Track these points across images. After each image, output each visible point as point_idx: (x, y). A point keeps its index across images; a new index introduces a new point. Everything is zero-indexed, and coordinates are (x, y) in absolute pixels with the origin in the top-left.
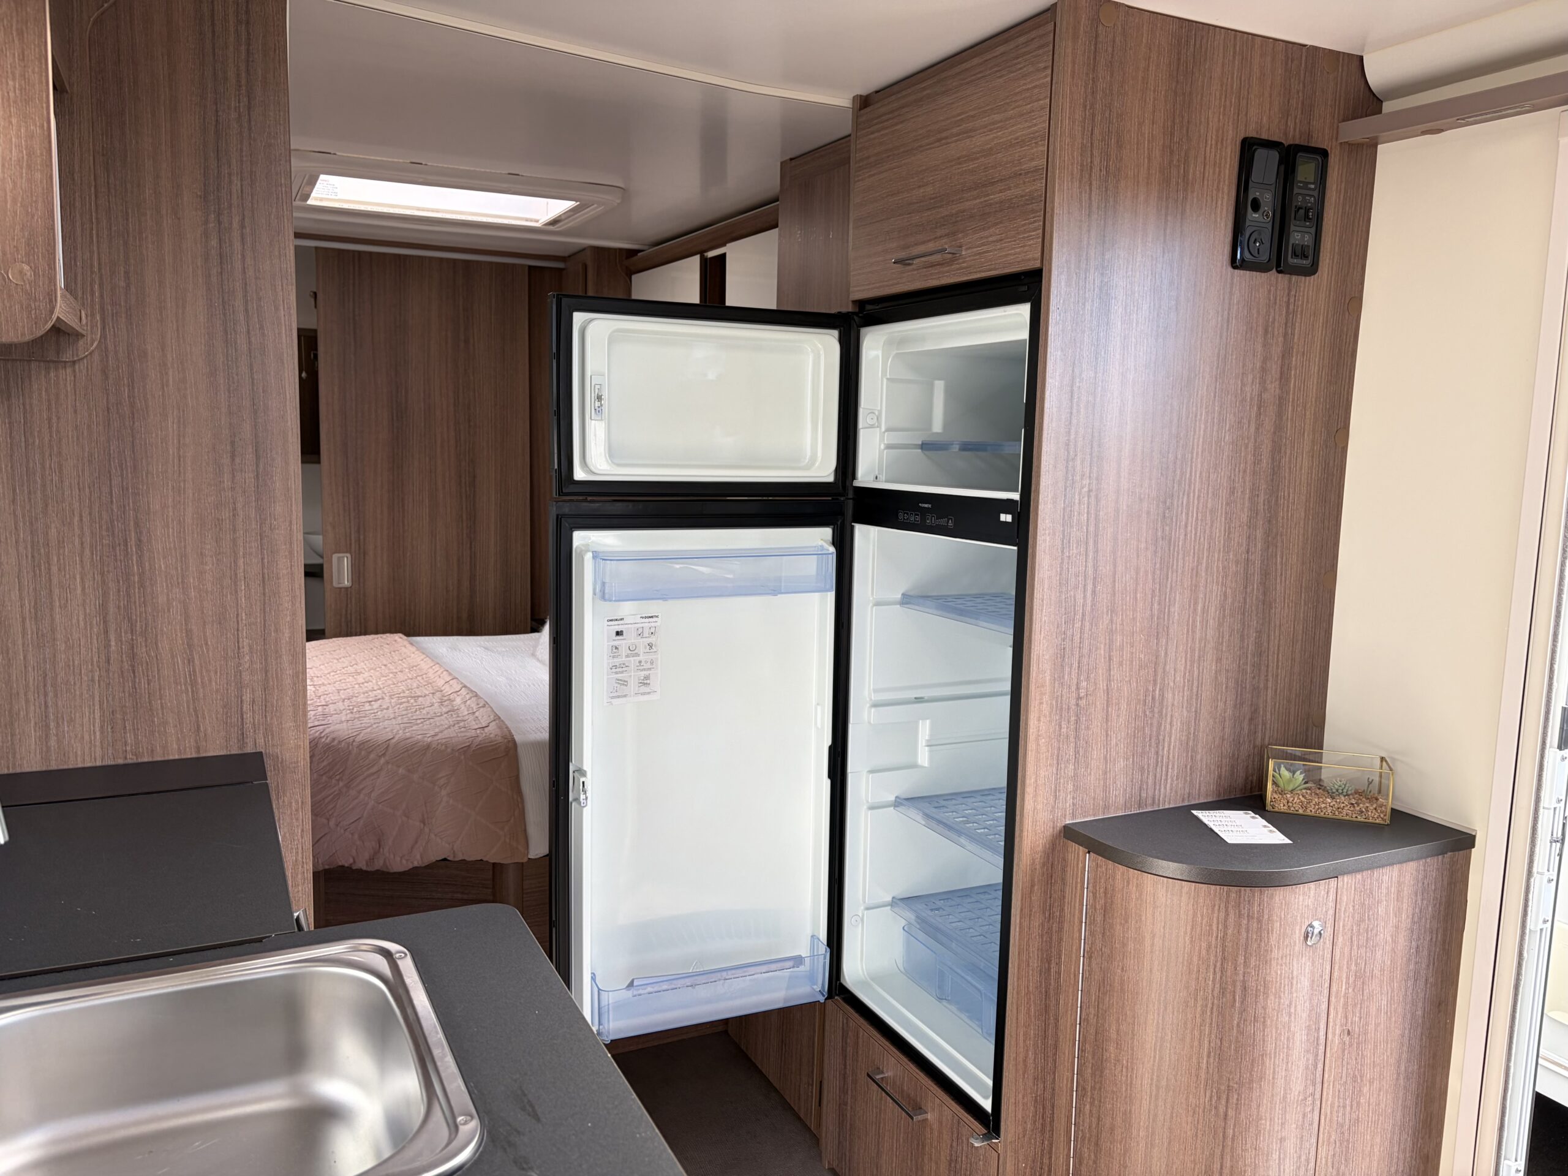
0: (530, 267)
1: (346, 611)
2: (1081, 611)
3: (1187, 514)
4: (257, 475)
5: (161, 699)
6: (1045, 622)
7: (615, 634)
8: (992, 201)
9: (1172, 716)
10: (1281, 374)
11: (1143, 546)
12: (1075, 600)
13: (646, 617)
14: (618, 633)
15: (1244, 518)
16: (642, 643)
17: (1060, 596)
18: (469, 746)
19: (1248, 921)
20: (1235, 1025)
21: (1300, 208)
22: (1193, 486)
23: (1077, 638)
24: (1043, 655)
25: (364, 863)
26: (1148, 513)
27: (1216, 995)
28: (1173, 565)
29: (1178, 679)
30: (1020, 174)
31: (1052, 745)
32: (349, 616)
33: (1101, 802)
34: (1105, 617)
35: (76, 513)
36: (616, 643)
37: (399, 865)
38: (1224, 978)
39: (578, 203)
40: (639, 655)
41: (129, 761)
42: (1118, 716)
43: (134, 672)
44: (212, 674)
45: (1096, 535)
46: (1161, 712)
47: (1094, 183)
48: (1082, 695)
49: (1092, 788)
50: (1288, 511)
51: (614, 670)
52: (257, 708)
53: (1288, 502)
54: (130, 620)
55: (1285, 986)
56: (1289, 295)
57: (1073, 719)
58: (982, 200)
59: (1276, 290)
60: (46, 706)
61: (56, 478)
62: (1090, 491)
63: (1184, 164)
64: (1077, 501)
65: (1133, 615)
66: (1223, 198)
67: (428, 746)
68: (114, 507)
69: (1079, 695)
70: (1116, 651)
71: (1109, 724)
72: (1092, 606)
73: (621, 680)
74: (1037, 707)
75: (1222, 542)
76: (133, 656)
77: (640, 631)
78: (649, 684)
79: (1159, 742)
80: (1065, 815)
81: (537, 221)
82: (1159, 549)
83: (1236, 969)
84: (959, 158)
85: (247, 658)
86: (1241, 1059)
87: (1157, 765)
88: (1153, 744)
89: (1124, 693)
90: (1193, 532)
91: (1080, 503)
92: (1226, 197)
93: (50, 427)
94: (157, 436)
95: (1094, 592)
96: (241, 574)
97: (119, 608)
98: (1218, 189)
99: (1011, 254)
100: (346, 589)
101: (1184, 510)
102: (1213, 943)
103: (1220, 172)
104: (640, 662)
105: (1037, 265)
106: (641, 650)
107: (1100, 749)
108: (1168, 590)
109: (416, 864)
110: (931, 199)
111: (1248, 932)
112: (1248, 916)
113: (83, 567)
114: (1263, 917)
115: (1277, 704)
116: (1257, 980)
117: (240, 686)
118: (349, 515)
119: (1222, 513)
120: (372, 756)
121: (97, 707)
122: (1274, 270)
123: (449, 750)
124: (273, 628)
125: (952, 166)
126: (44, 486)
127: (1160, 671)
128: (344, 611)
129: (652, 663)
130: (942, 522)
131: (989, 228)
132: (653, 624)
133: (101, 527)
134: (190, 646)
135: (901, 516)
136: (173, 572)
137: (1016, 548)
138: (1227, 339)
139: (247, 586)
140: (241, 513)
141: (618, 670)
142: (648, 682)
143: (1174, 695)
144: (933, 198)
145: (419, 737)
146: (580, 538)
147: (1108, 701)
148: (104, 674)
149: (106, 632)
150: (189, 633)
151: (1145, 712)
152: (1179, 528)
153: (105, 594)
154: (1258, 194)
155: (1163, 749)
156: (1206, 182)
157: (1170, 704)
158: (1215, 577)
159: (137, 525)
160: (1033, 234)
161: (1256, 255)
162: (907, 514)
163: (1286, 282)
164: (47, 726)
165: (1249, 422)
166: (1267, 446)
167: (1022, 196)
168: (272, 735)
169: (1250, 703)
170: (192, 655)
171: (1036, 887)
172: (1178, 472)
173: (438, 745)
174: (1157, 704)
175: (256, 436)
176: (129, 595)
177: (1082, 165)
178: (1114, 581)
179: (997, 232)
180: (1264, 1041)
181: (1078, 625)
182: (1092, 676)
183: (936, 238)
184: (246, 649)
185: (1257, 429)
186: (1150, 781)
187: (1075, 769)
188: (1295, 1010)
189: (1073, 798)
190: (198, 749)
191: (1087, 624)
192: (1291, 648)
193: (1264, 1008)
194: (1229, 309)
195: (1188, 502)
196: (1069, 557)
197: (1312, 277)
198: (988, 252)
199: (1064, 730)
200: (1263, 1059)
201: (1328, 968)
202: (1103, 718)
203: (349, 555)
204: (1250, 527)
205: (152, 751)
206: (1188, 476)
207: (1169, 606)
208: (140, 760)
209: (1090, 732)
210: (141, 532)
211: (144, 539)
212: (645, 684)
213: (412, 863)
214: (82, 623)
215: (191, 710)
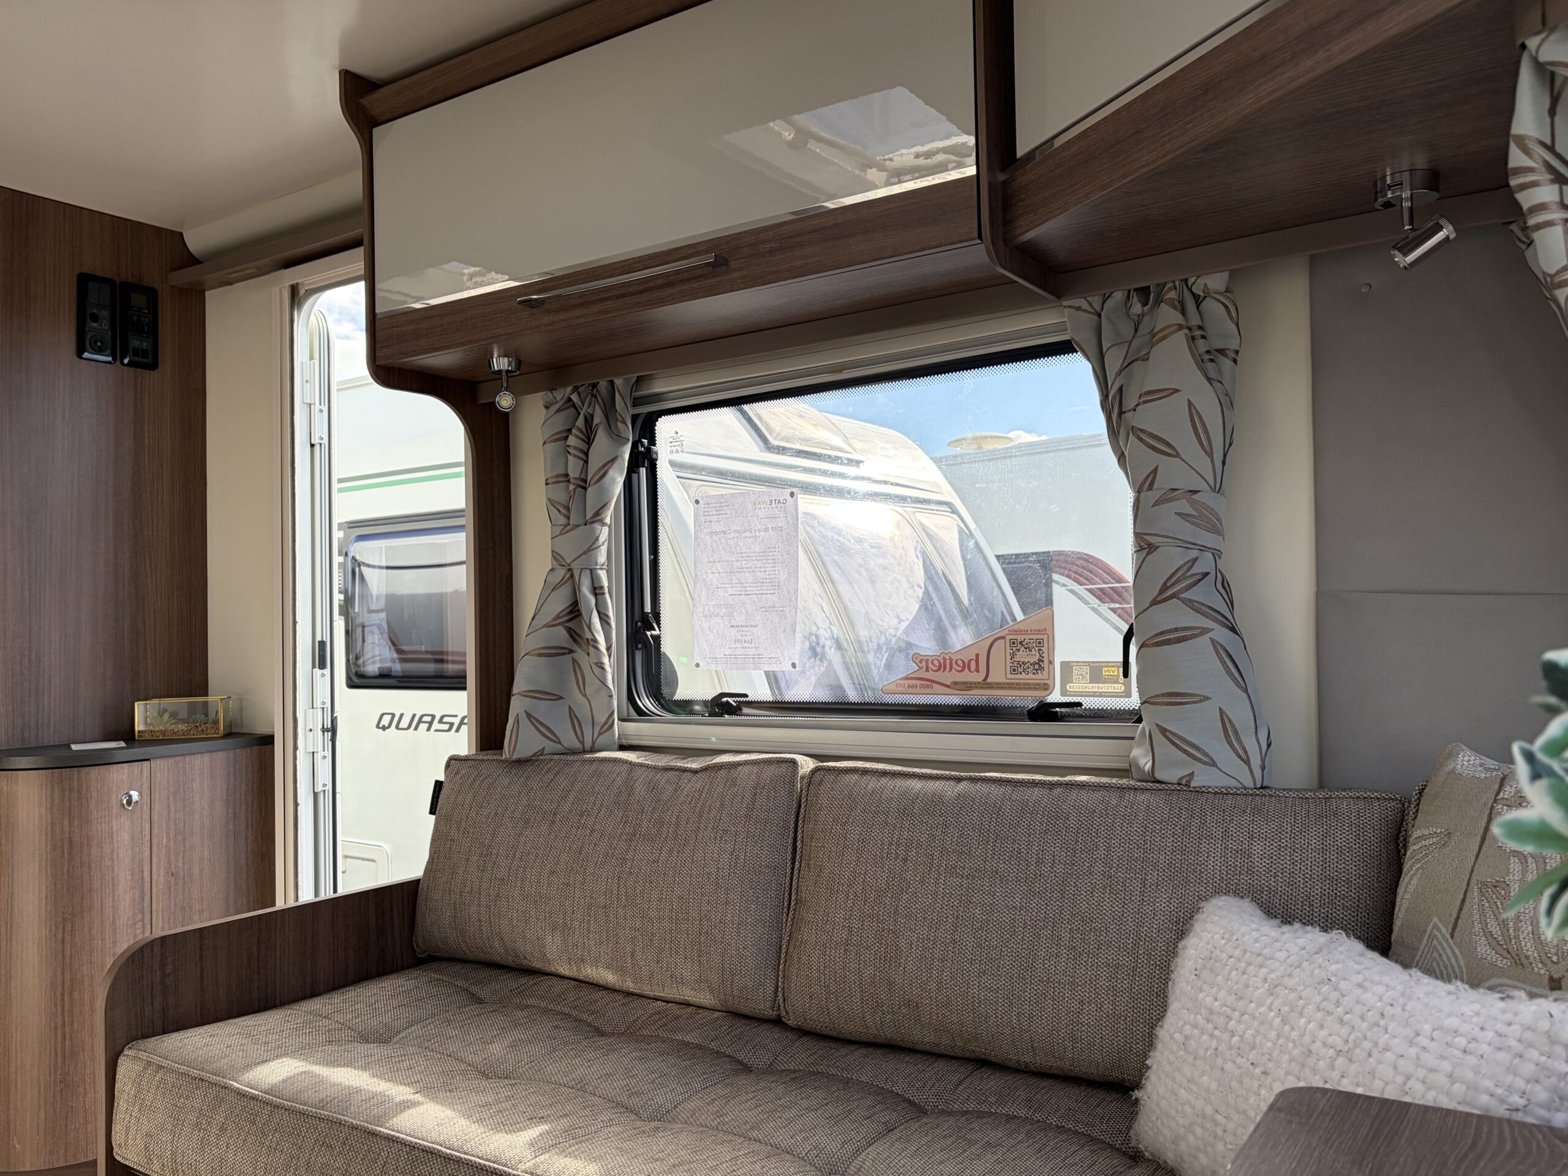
9: (50, 674)
10: (134, 434)
11: (9, 546)
15: (110, 533)
20: (66, 871)
26: (12, 523)
27: (48, 851)
29: (54, 647)
46: (38, 671)
53: (153, 523)
55: (105, 839)
63: (25, 285)
75: (90, 548)
79: (39, 694)
83: (63, 830)
86: (73, 896)
87: (38, 711)
88: (33, 696)
92: (67, 310)
98: (59, 305)
103: (59, 293)
108: (38, 581)
127: (35, 640)
143: (51, 659)
151: (21, 671)
154: (96, 311)
155: (43, 700)
157: (47, 665)
163: (132, 372)
166: (127, 483)
169: (130, 668)
174: (34, 665)
185: (116, 473)
188: (118, 857)
197: (155, 371)
200: (91, 894)
201: (148, 827)
204: (116, 540)
207: (40, 592)
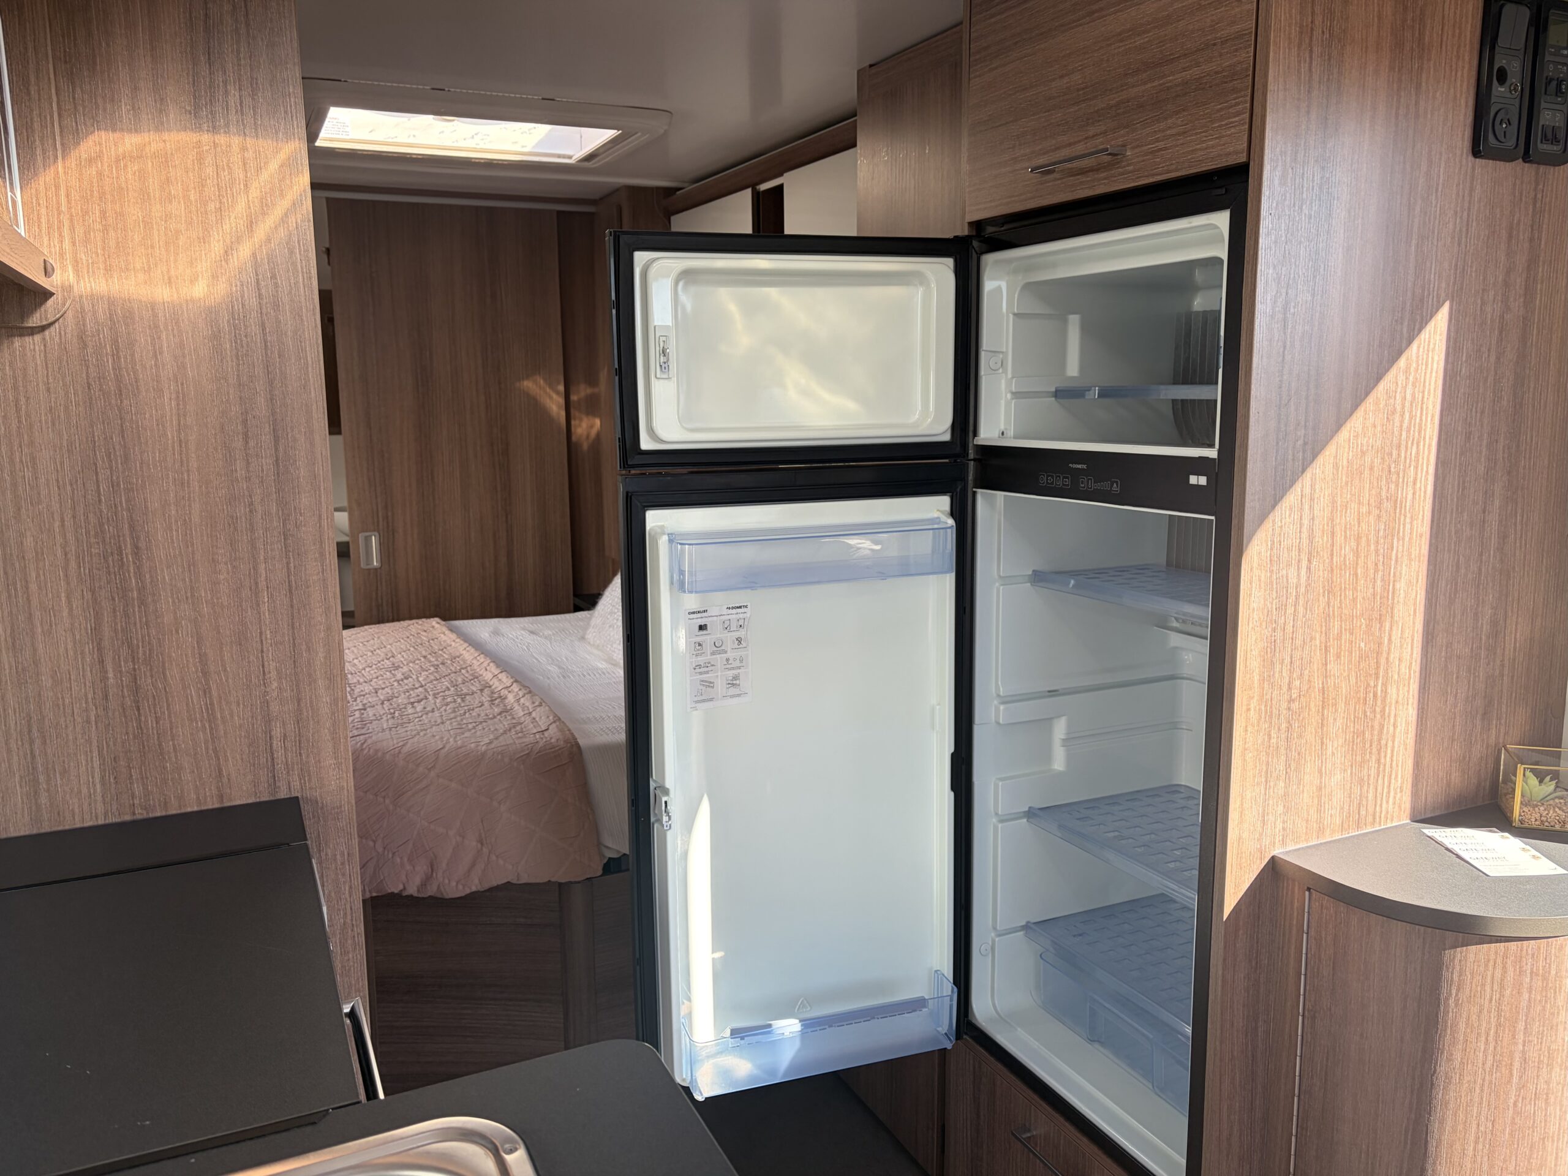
0: (559, 213)
1: (377, 594)
2: (1294, 594)
3: (1416, 468)
4: (277, 460)
5: (173, 740)
6: (1254, 609)
7: (697, 628)
8: (1170, 84)
9: (1395, 715)
10: (1526, 288)
11: (1364, 509)
12: (1287, 579)
13: (733, 608)
14: (702, 628)
15: (1481, 469)
16: (729, 638)
17: (1271, 576)
18: (528, 754)
19: (1531, 979)
20: (1511, 1105)
21: (1551, 80)
22: (1423, 432)
23: (1289, 629)
24: (1251, 650)
25: (416, 889)
26: (1371, 469)
27: (1488, 1070)
28: (1398, 533)
29: (1403, 669)
30: (1215, 44)
31: (1259, 760)
32: (380, 601)
33: (1315, 825)
34: (1321, 599)
35: (57, 517)
36: (698, 639)
37: (454, 889)
38: (1499, 1048)
39: (620, 132)
40: (726, 652)
41: (138, 817)
42: (1335, 719)
43: (138, 709)
44: (234, 707)
45: (1312, 499)
46: (1383, 711)
47: (1315, 49)
48: (1294, 696)
49: (1305, 808)
50: (1530, 458)
51: (698, 670)
52: (289, 745)
53: (1531, 446)
54: (130, 646)
56: (1535, 189)
57: (1284, 726)
58: (1156, 83)
59: (1522, 183)
60: (33, 757)
61: (28, 474)
62: (1305, 444)
63: (1419, 24)
64: (1290, 457)
65: (1353, 595)
66: (1463, 67)
67: (484, 754)
68: (103, 507)
69: (1291, 696)
70: (1334, 640)
71: (1325, 729)
72: (1306, 587)
73: (706, 681)
74: (1244, 715)
75: (1455, 500)
76: (136, 689)
77: (727, 623)
78: (739, 685)
79: (1381, 747)
80: (1274, 843)
81: (570, 157)
82: (1383, 513)
83: (1514, 1038)
84: (1120, 34)
85: (275, 684)
86: (1518, 1145)
87: (1378, 776)
88: (1374, 750)
89: (1342, 691)
90: (1423, 489)
91: (1293, 460)
92: (1467, 66)
93: (18, 410)
94: (151, 416)
95: (1309, 568)
96: (262, 584)
97: (116, 631)
98: (1458, 57)
99: (1200, 149)
100: (376, 569)
101: (1413, 463)
102: (1486, 1005)
103: (1460, 34)
104: (728, 660)
105: (1242, 158)
106: (729, 645)
107: (1315, 761)
108: (1393, 562)
109: (474, 889)
110: (1078, 90)
111: (1530, 992)
112: (1532, 973)
113: (68, 583)
114: (1550, 973)
115: (1514, 695)
116: (1541, 1050)
117: (268, 720)
118: (375, 490)
119: (1455, 466)
120: (421, 769)
121: (95, 754)
122: (1521, 160)
123: (506, 760)
124: (304, 647)
125: (1110, 45)
126: (14, 485)
127: (1383, 661)
128: (374, 594)
129: (741, 661)
130: (1104, 486)
131: (1166, 119)
132: (741, 616)
133: (88, 532)
134: (205, 673)
135: (1043, 480)
136: (180, 584)
137: (1213, 518)
138: (1466, 246)
139: (271, 597)
140: (259, 508)
141: (702, 670)
142: (738, 682)
143: (1398, 690)
144: (1083, 89)
145: (473, 745)
146: (656, 519)
147: (1323, 702)
148: (101, 712)
149: (102, 662)
150: (203, 658)
151: (1365, 712)
152: (1407, 486)
153: (98, 616)
154: (1504, 61)
155: (1385, 756)
156: (1444, 47)
157: (1394, 702)
158: (1446, 544)
159: (132, 528)
160: (1234, 120)
161: (1502, 139)
162: (1052, 477)
163: (1533, 173)
164: (36, 781)
165: (1489, 350)
166: (1508, 380)
167: (1217, 73)
168: (309, 775)
169: (1483, 695)
170: (208, 684)
171: (1241, 932)
172: (1407, 415)
173: (493, 755)
174: (1379, 702)
175: (273, 413)
176: (126, 615)
177: (1301, 27)
178: (1332, 555)
179: (1179, 122)
180: (1546, 1121)
181: (1290, 610)
182: (1306, 672)
183: (1086, 138)
184: (274, 674)
185: (1498, 358)
186: (1371, 795)
187: (1286, 787)
189: (1284, 822)
190: (221, 797)
191: (1301, 609)
192: (1530, 626)
193: (1547, 1083)
194: (1469, 209)
195: (1418, 453)
196: (1281, 527)
197: (1562, 167)
198: (1166, 149)
199: (1274, 741)
200: (1544, 1143)
202: (1318, 723)
203: (377, 534)
204: (1487, 480)
205: (166, 803)
206: (1418, 420)
207: (1394, 581)
208: (151, 815)
209: (1303, 741)
210: (138, 538)
211: (142, 544)
212: (733, 685)
213: (471, 889)
214: (71, 653)
215: (211, 752)
